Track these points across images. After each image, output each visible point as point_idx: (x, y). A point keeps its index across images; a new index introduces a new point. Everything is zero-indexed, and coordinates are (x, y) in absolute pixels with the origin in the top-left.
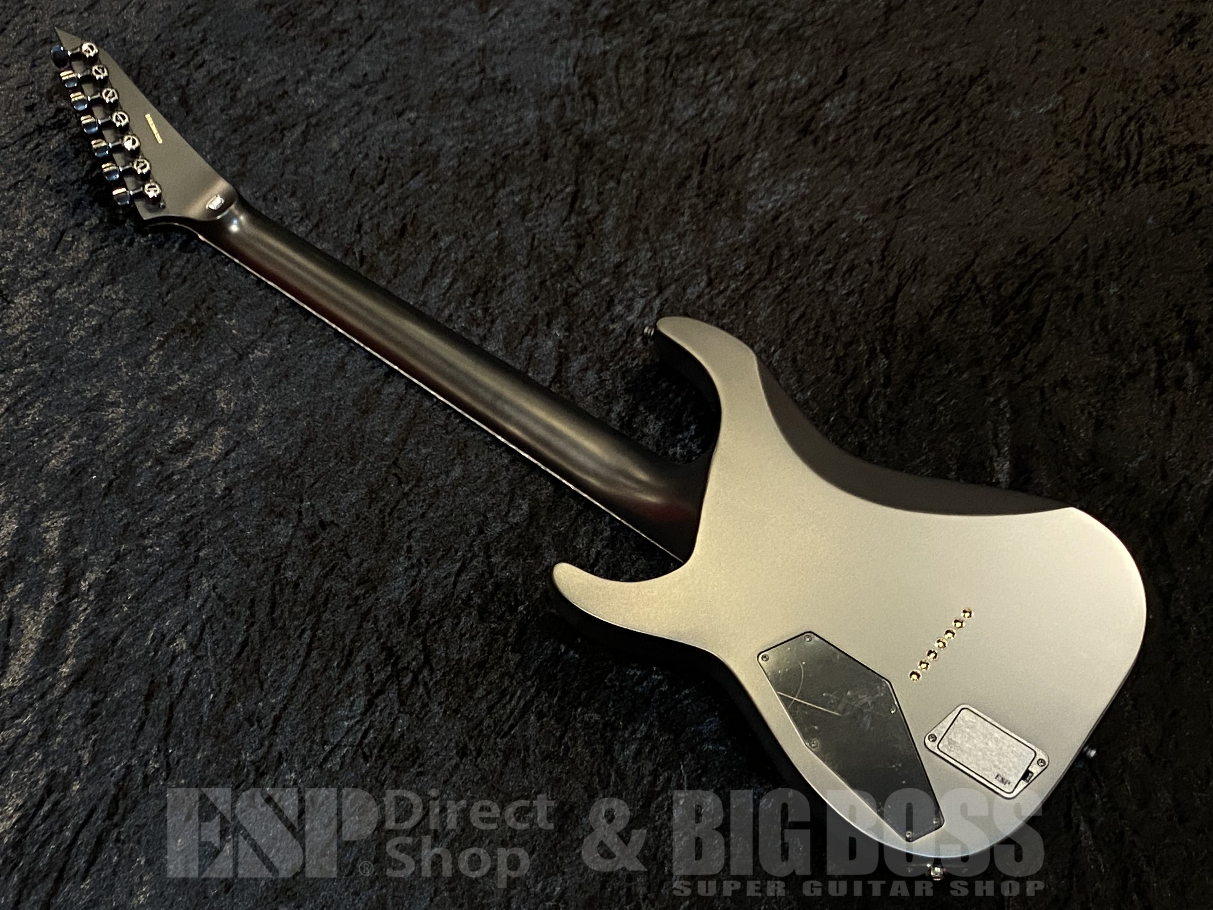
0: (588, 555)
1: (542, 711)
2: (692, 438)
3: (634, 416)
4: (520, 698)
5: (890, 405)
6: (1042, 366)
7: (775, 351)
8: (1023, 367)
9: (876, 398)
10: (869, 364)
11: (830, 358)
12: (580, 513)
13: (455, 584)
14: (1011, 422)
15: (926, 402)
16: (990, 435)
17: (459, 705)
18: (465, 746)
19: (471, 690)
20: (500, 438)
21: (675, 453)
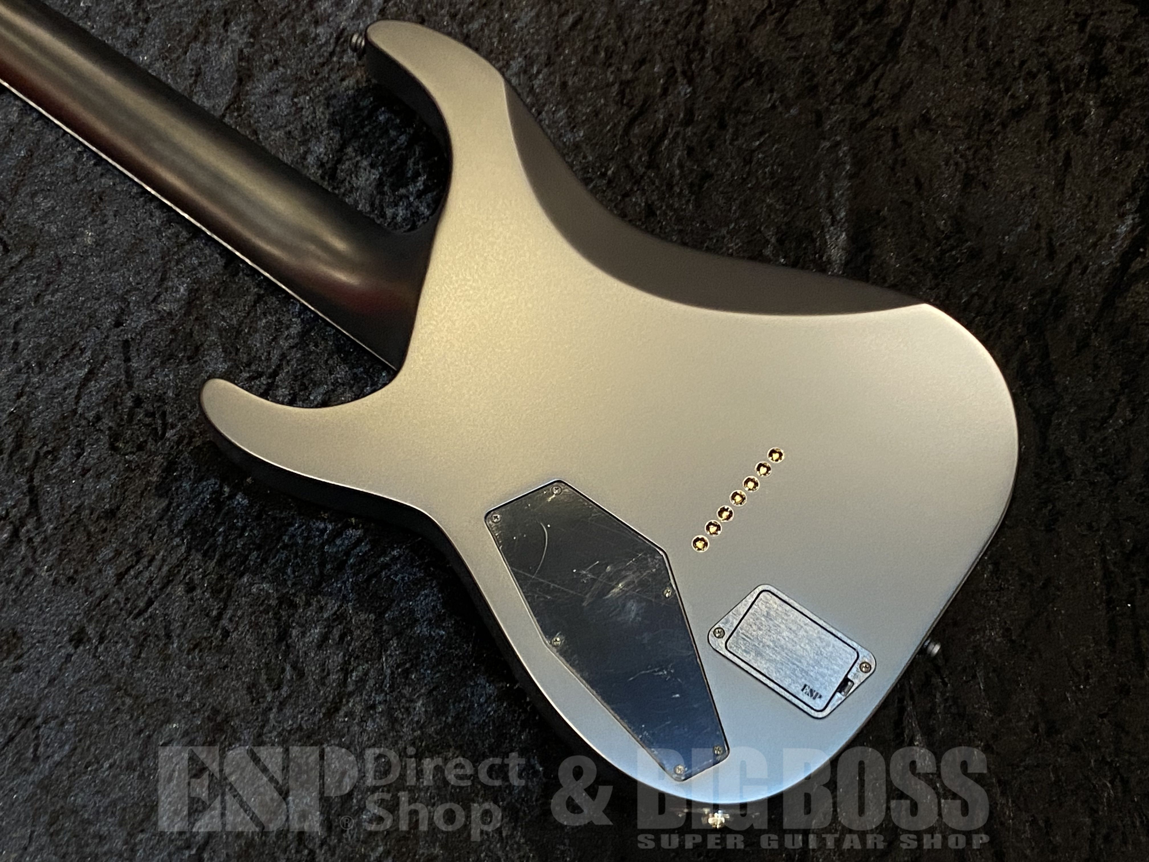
0: (268, 359)
1: (191, 579)
2: (420, 195)
3: (339, 161)
4: (164, 560)
5: (690, 151)
6: (896, 98)
7: (539, 72)
8: (872, 99)
9: (674, 140)
10: (665, 92)
11: (613, 84)
12: (259, 298)
13: (78, 397)
14: (851, 177)
15: (740, 148)
16: (823, 194)
17: (76, 572)
18: (82, 630)
19: (93, 550)
20: (149, 189)
21: (394, 216)
